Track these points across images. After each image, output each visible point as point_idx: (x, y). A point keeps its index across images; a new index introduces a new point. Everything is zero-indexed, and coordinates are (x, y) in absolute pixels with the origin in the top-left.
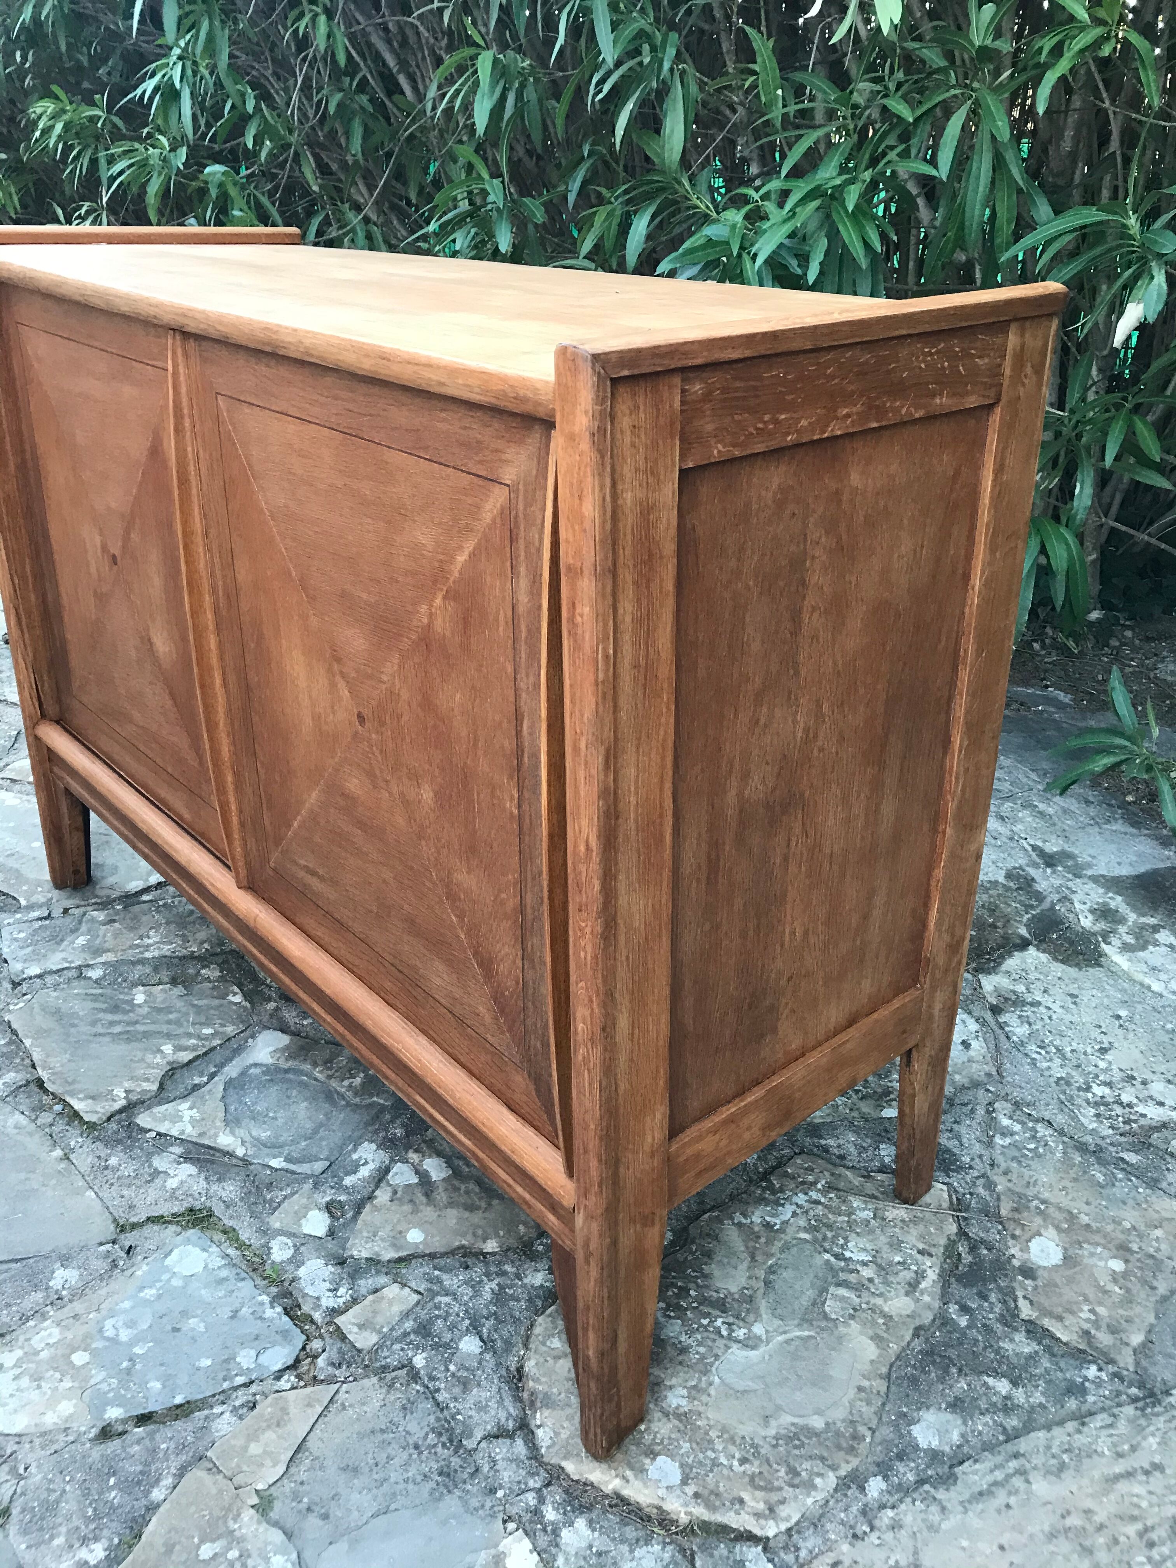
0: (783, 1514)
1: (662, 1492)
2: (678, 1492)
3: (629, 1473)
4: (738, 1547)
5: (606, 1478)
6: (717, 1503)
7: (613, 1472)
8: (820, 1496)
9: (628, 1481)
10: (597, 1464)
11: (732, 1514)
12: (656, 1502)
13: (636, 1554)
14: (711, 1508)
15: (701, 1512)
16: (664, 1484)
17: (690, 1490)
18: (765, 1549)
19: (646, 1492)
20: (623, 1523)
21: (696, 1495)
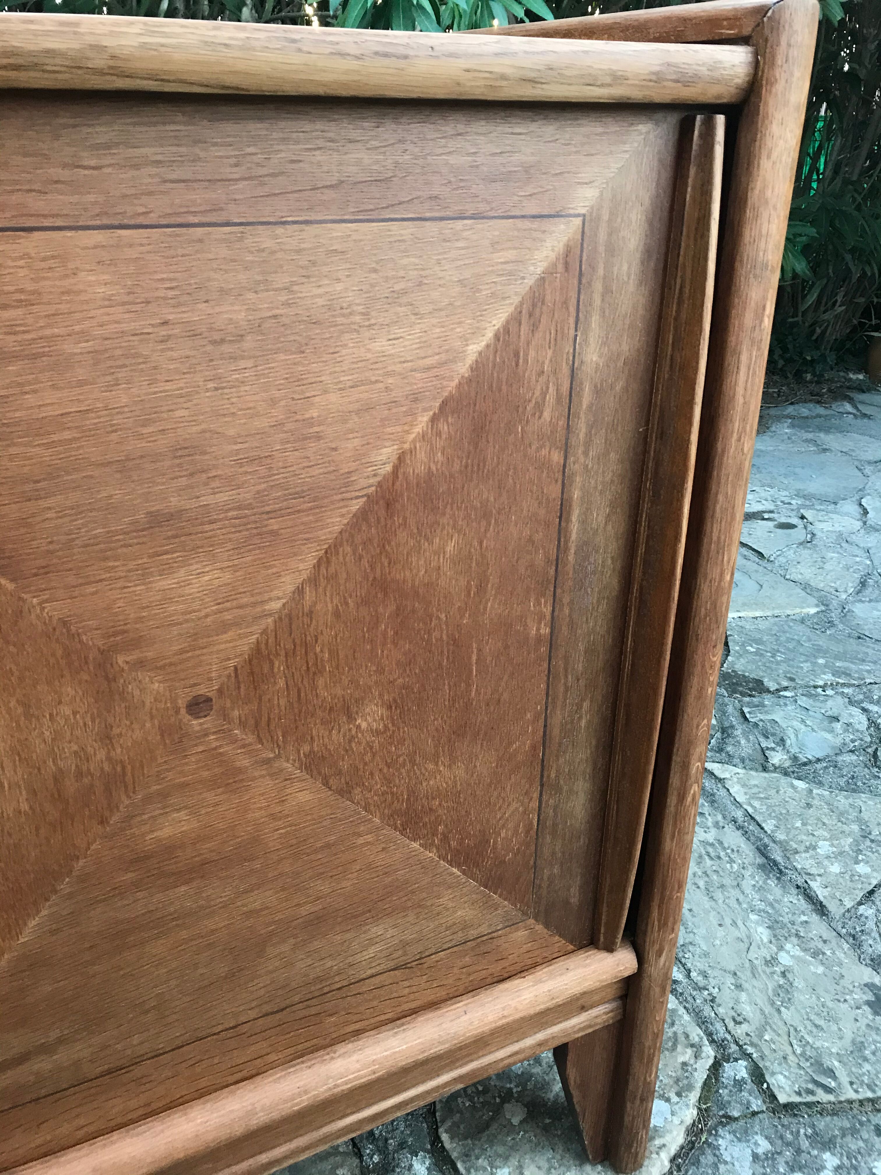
0: (697, 1039)
1: (676, 1120)
2: (677, 1107)
3: (658, 1142)
4: (724, 1080)
5: (658, 1164)
6: (685, 1082)
7: (654, 1156)
8: (682, 1011)
9: (664, 1145)
10: (644, 1169)
11: (696, 1074)
12: (683, 1129)
13: (728, 1159)
14: (690, 1087)
15: (694, 1096)
16: (669, 1116)
17: (675, 1099)
18: (728, 1061)
19: (675, 1133)
20: (697, 1163)
21: (679, 1094)
